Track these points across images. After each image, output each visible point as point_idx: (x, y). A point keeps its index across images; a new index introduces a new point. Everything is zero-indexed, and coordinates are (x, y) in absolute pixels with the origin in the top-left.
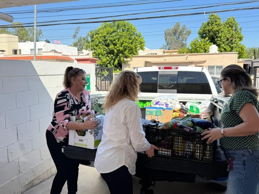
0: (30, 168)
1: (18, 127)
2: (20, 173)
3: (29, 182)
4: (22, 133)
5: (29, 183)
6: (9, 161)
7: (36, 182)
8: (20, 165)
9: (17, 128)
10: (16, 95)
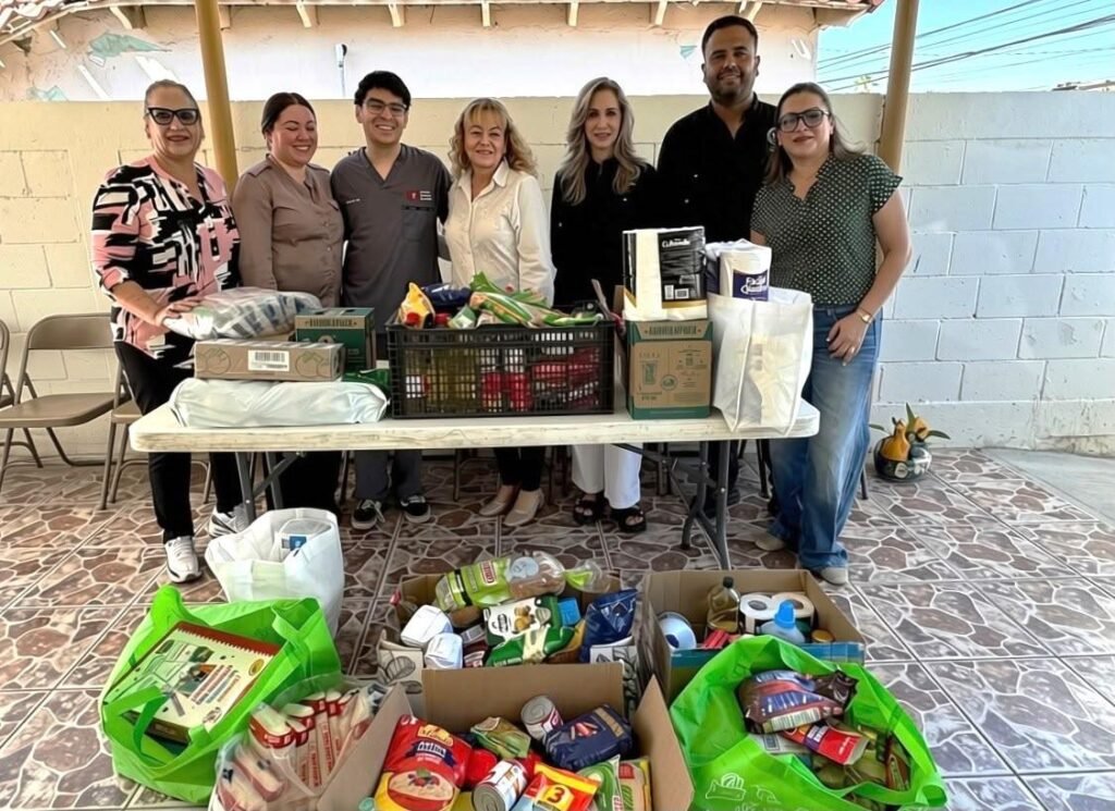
0: (1077, 400)
1: (1067, 278)
2: (1041, 398)
3: (1065, 433)
4: (1075, 298)
5: (1062, 438)
6: (1021, 355)
7: (1086, 446)
8: (1048, 378)
9: (1065, 278)
10: (1084, 190)
